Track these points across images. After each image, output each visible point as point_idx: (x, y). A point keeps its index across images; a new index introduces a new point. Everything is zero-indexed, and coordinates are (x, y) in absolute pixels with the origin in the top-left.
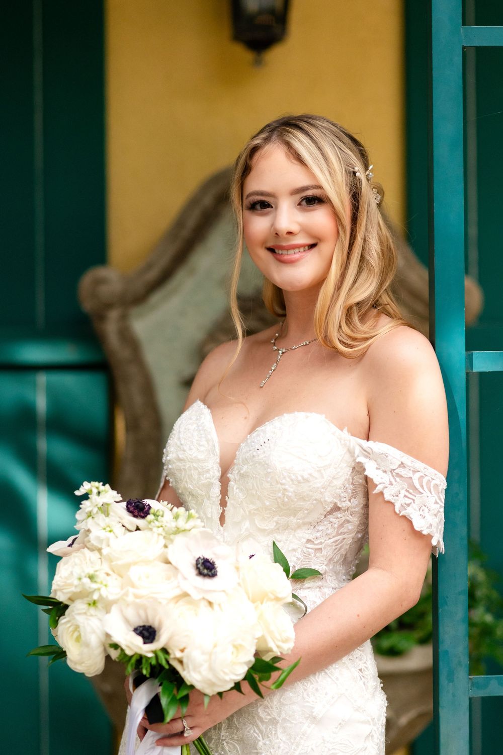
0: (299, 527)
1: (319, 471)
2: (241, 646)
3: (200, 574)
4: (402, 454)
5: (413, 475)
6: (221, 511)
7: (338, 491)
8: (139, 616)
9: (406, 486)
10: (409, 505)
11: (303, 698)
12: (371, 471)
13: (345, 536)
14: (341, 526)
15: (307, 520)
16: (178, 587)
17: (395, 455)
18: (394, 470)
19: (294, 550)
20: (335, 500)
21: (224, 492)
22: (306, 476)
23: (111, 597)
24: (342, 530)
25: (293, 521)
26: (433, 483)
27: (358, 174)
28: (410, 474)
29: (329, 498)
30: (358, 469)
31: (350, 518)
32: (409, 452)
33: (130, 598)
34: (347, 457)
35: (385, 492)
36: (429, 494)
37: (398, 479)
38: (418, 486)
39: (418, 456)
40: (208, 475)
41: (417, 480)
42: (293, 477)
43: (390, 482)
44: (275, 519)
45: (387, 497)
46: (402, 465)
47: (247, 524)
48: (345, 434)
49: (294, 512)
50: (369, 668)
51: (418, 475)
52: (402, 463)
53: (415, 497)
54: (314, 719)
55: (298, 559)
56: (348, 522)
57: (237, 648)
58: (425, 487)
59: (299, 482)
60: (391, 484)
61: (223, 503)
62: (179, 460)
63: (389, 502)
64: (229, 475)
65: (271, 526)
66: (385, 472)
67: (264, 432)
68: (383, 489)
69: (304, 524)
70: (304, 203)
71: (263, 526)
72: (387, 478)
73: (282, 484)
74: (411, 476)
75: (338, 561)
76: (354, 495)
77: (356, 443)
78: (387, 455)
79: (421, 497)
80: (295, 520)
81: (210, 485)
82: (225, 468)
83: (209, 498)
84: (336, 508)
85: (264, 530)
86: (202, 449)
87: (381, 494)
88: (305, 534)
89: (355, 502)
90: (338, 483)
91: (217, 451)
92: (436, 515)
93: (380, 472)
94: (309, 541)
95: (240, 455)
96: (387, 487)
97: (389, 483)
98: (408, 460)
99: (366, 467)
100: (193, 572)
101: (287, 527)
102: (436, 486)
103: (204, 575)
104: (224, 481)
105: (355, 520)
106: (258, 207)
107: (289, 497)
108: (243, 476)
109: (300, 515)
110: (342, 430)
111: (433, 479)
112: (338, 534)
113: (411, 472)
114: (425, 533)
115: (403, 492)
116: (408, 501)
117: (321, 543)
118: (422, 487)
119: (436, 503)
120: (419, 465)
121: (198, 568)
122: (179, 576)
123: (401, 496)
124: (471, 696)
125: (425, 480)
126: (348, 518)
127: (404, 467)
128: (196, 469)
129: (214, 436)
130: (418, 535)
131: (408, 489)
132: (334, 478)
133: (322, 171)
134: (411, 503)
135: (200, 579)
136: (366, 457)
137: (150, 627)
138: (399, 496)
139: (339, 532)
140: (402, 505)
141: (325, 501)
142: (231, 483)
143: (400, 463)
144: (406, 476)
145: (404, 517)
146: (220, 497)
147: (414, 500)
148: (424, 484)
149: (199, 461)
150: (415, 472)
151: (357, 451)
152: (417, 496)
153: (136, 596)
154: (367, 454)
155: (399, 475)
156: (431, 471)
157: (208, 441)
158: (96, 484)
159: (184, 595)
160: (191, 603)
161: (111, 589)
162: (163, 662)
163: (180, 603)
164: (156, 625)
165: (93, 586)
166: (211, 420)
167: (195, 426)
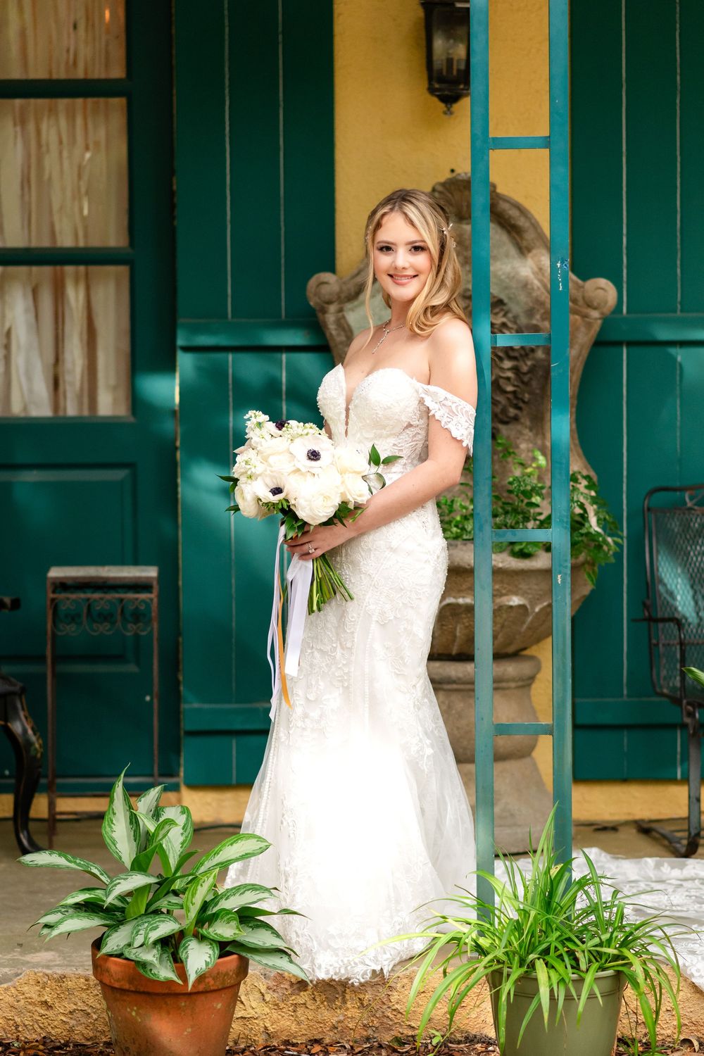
0: (388, 436)
1: (397, 403)
2: (329, 497)
3: (310, 458)
4: (446, 392)
5: (453, 404)
6: (346, 428)
7: (410, 415)
8: (273, 482)
9: (448, 411)
10: (449, 422)
11: (387, 537)
12: (428, 402)
14: (414, 436)
15: (392, 432)
16: (294, 466)
17: (442, 393)
18: (441, 401)
19: (386, 450)
20: (409, 420)
21: (347, 416)
22: (389, 405)
23: (257, 473)
24: (415, 438)
25: (384, 432)
26: (464, 410)
27: (445, 232)
28: (450, 404)
29: (405, 419)
30: (421, 402)
31: (420, 431)
32: (451, 392)
33: (268, 472)
34: (415, 394)
35: (437, 415)
36: (461, 416)
37: (443, 407)
38: (455, 411)
39: (456, 394)
40: (339, 407)
41: (455, 408)
42: (381, 406)
44: (374, 431)
45: (437, 418)
46: (446, 399)
47: (359, 435)
48: (414, 381)
49: (384, 427)
50: (430, 521)
51: (455, 404)
53: (454, 417)
54: (392, 550)
56: (419, 434)
57: (326, 498)
58: (460, 412)
59: (385, 409)
60: (439, 410)
61: (347, 423)
62: (325, 399)
63: (438, 420)
64: (350, 407)
65: (371, 435)
66: (436, 403)
67: (368, 380)
69: (391, 434)
70: (413, 250)
71: (367, 436)
72: (437, 406)
73: (375, 410)
75: (414, 458)
76: (421, 417)
77: (421, 387)
78: (438, 393)
79: (457, 418)
80: (385, 432)
81: (341, 413)
82: (348, 401)
83: (340, 420)
84: (410, 425)
85: (367, 438)
86: (336, 392)
87: (434, 416)
88: (392, 441)
89: (422, 422)
90: (410, 410)
91: (345, 393)
92: (466, 429)
93: (433, 403)
94: (394, 445)
95: (355, 394)
96: (437, 412)
98: (449, 396)
99: (425, 400)
100: (306, 458)
101: (381, 436)
102: (467, 412)
103: (312, 460)
104: (347, 410)
105: (423, 433)
106: (384, 249)
107: (379, 418)
108: (356, 406)
109: (388, 429)
110: (412, 378)
111: (464, 407)
112: (412, 441)
114: (459, 438)
115: (446, 415)
116: (449, 420)
117: (402, 446)
118: (458, 412)
119: (466, 421)
120: (456, 399)
121: (308, 456)
122: (295, 460)
123: (445, 416)
124: (493, 541)
125: (459, 408)
126: (417, 431)
128: (332, 404)
129: (344, 385)
130: (455, 439)
132: (407, 407)
133: (425, 231)
134: (451, 422)
135: (309, 462)
136: (426, 394)
137: (279, 488)
140: (445, 422)
141: (402, 421)
142: (351, 411)
144: (448, 405)
145: (446, 429)
146: (345, 420)
147: (453, 420)
148: (459, 410)
149: (335, 398)
151: (421, 390)
153: (272, 472)
154: (427, 392)
155: (443, 405)
156: (463, 403)
157: (340, 387)
158: (254, 411)
159: (298, 470)
160: (302, 474)
161: (258, 468)
162: (285, 507)
163: (297, 474)
164: (282, 487)
165: (248, 467)
166: (344, 375)
167: (334, 379)
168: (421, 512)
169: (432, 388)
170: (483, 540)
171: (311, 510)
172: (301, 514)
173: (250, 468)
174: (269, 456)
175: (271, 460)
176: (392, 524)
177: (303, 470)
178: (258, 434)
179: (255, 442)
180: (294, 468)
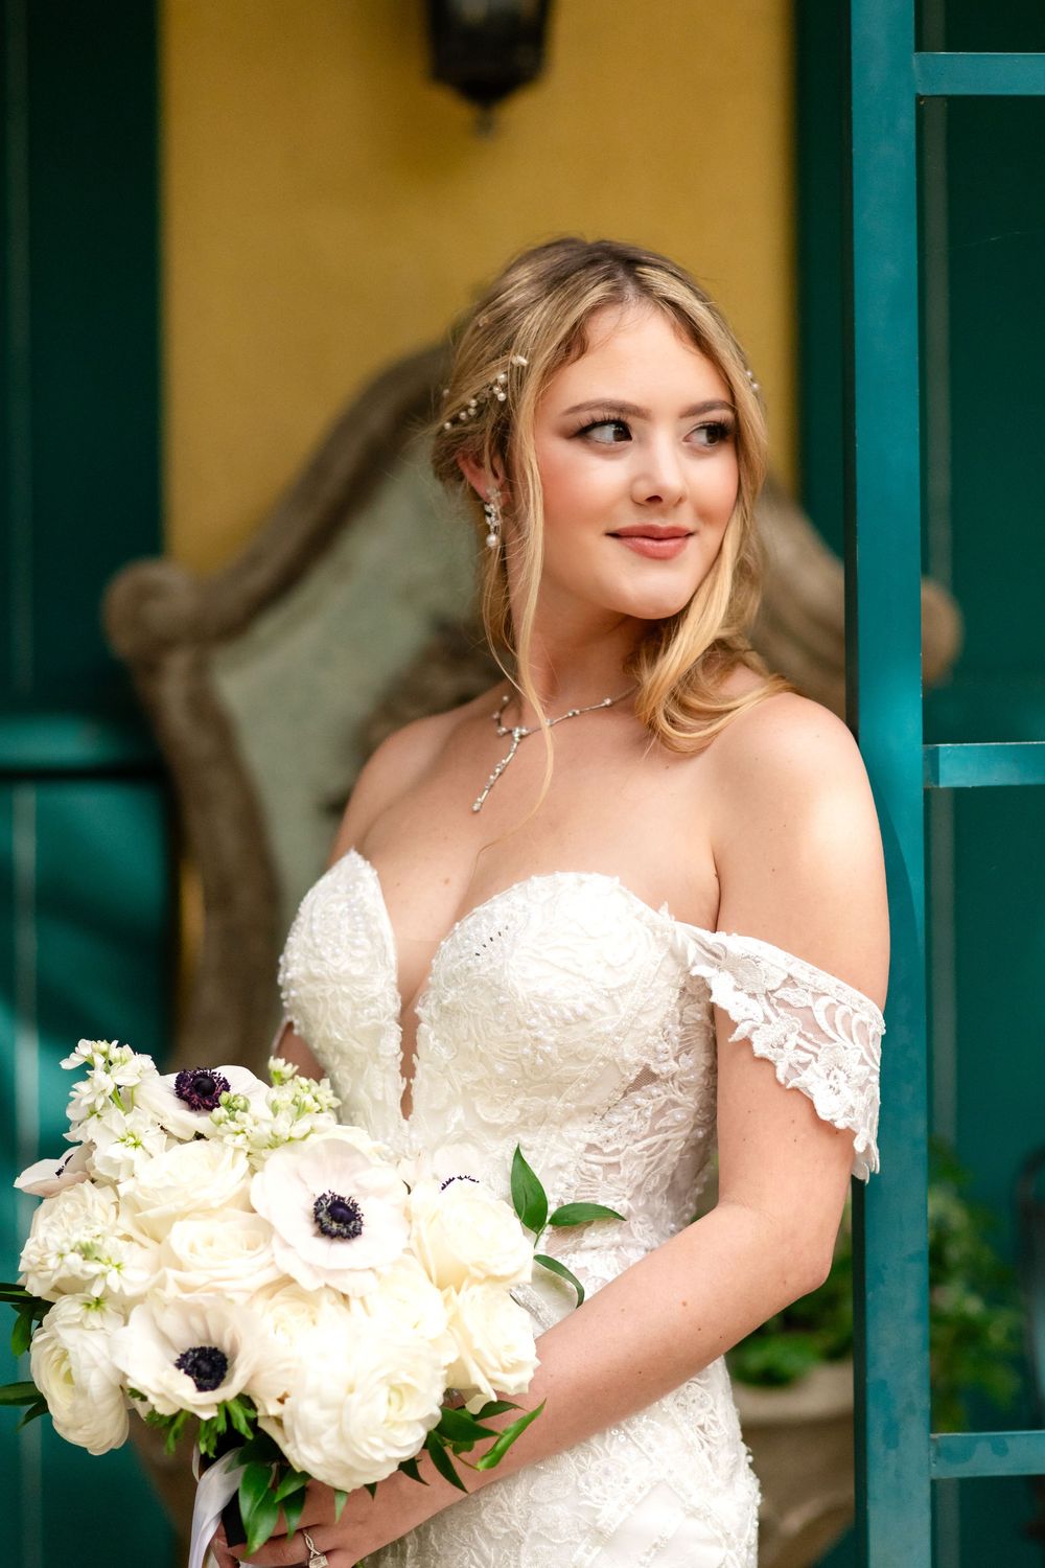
0: (569, 1117)
1: (610, 998)
2: (411, 1387)
3: (323, 1231)
4: (790, 957)
5: (815, 1001)
6: (403, 1087)
7: (651, 1040)
8: (190, 1328)
9: (799, 1027)
10: (805, 1065)
11: (577, 1489)
12: (724, 995)
13: (670, 1135)
14: (660, 1113)
15: (586, 1103)
16: (273, 1263)
17: (775, 961)
18: (773, 991)
19: (560, 1167)
20: (646, 1060)
21: (409, 1045)
22: (581, 1009)
23: (129, 1291)
24: (661, 1123)
25: (557, 1104)
26: (856, 1019)
28: (808, 1000)
29: (632, 1055)
30: (696, 991)
31: (678, 1096)
32: (805, 953)
33: (171, 1292)
34: (670, 966)
35: (754, 1038)
36: (848, 1043)
37: (781, 1011)
38: (825, 1026)
39: (823, 962)
40: (373, 1010)
41: (823, 1013)
42: (554, 1013)
43: (766, 1016)
44: (519, 1101)
45: (760, 1049)
46: (790, 981)
47: (458, 1115)
48: (664, 917)
49: (559, 1087)
50: (721, 1421)
51: (824, 1001)
52: (790, 977)
53: (820, 1047)
54: (599, 1536)
55: (569, 1187)
56: (675, 1104)
58: (839, 1027)
59: (567, 1023)
60: (766, 1021)
61: (408, 1070)
62: (313, 978)
63: (763, 1060)
64: (418, 1010)
65: (512, 1116)
66: (753, 995)
67: (491, 917)
68: (751, 1032)
69: (581, 1111)
71: (494, 1119)
72: (758, 1009)
73: (530, 1028)
74: (810, 1004)
75: (655, 1190)
76: (685, 1047)
77: (690, 937)
78: (757, 959)
79: (832, 1049)
80: (560, 1105)
81: (378, 1032)
82: (410, 993)
83: (377, 1058)
84: (647, 1077)
85: (495, 1127)
86: (359, 954)
87: (747, 1042)
88: (585, 1132)
89: (688, 1061)
90: (651, 1022)
91: (392, 958)
92: (862, 1089)
93: (742, 997)
94: (591, 1147)
95: (441, 967)
96: (758, 1029)
97: (762, 1019)
98: (802, 969)
99: (714, 986)
100: (307, 1227)
101: (543, 1118)
102: (863, 1025)
104: (408, 1022)
105: (690, 1101)
107: (545, 1056)
108: (446, 1011)
109: (570, 1092)
110: (657, 910)
111: (855, 1011)
112: (653, 1132)
113: (809, 996)
114: (840, 1124)
115: (794, 1039)
116: (804, 1057)
117: (617, 1152)
118: (834, 1026)
119: (863, 1062)
120: (825, 980)
121: (317, 1219)
122: (275, 1242)
123: (790, 1045)
124: (934, 1478)
125: (839, 1013)
126: (673, 1096)
127: (795, 985)
128: (347, 997)
129: (384, 924)
130: (827, 1128)
131: (803, 1032)
132: (641, 1012)
134: (809, 1063)
135: (323, 1244)
136: (711, 964)
137: (215, 1351)
138: (787, 1045)
139: (656, 1127)
140: (790, 1065)
141: (624, 1061)
142: (424, 1027)
143: (786, 977)
144: (799, 1005)
145: (796, 1090)
146: (400, 1058)
147: (816, 1055)
148: (838, 1021)
149: (354, 979)
150: (817, 995)
151: (693, 951)
152: (823, 1045)
153: (185, 1288)
154: (715, 956)
155: (783, 1003)
156: (851, 994)
157: (371, 936)
158: (103, 1045)
159: (287, 1281)
160: (302, 1296)
161: (130, 1273)
162: (243, 1427)
163: (279, 1297)
164: (226, 1347)
165: (93, 1268)
166: (379, 892)
167: (343, 906)
168: (693, 1389)
169: (733, 943)
170: (898, 1475)
171: (343, 1438)
172: (304, 1454)
173: (104, 1275)
174: (169, 1220)
175: (180, 1237)
176: (595, 1441)
177: (308, 1282)
178: (120, 1131)
179: (109, 1160)
180: (269, 1276)
